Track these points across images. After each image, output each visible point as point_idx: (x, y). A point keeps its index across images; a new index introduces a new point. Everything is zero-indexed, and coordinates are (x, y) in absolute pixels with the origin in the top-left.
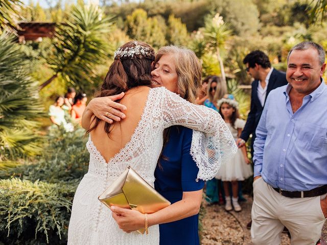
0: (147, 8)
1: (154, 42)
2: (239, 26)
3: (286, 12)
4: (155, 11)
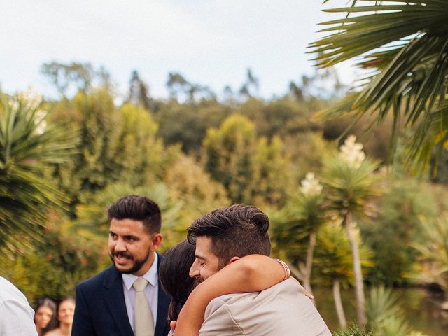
1: (269, 190)
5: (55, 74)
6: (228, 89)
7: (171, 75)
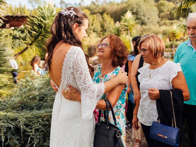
0: (91, 9)
1: (94, 28)
2: (146, 20)
3: (175, 12)
4: (96, 11)
5: (32, 3)
6: (75, 4)
7: (61, 1)
